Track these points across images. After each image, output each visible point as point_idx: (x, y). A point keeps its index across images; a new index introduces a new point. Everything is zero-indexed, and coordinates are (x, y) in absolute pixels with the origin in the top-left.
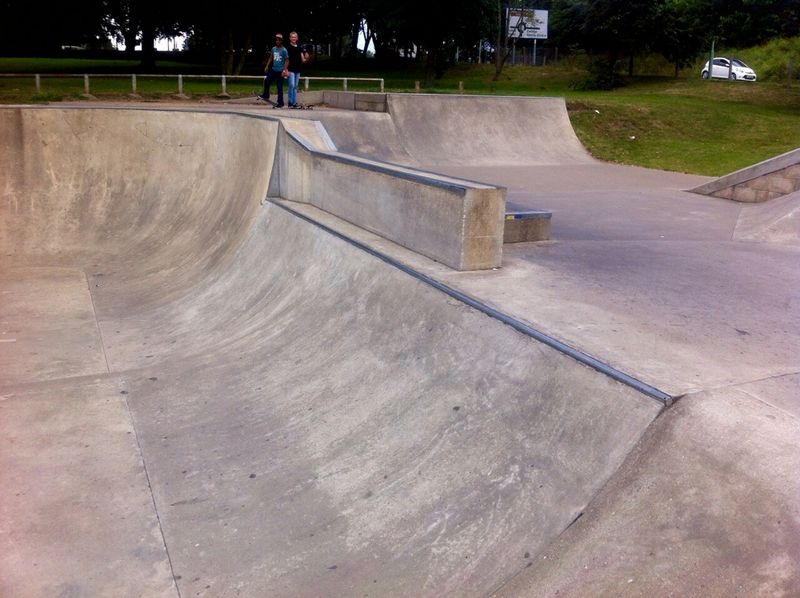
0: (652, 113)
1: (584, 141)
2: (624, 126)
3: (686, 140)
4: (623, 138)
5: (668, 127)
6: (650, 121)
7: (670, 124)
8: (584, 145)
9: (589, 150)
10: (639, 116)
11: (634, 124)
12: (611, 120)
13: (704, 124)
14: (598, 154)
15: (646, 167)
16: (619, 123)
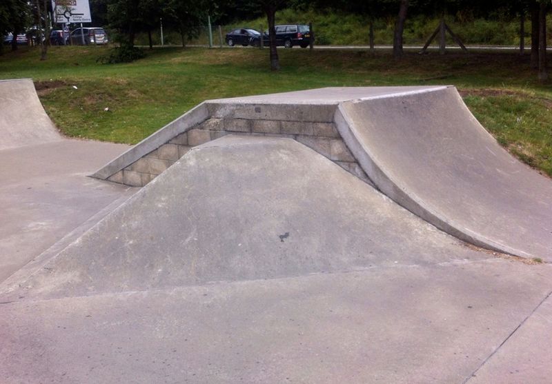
0: (129, 84)
1: (54, 117)
2: (100, 98)
3: (157, 107)
4: (96, 110)
5: (143, 96)
6: (126, 92)
7: (145, 92)
8: (54, 122)
9: (58, 126)
10: (117, 87)
11: (110, 95)
12: (87, 94)
13: (176, 90)
14: (66, 129)
15: (102, 140)
16: (96, 96)
